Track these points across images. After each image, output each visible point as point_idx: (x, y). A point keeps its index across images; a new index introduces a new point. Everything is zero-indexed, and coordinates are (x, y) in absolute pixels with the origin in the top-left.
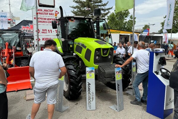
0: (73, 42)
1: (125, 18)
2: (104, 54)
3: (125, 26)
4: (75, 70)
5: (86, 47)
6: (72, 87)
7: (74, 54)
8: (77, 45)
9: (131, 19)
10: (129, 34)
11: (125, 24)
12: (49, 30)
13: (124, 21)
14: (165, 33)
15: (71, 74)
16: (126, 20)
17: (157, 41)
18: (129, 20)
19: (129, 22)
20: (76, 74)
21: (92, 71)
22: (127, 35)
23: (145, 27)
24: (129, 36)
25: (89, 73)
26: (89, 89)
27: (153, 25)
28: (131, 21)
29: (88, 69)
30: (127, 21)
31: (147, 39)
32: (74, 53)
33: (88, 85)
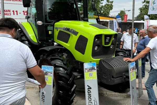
0: (52, 27)
1: (101, 2)
2: (106, 43)
3: (101, 11)
4: (66, 67)
5: (78, 33)
6: (62, 93)
7: (55, 44)
8: (60, 31)
9: (107, 3)
10: (108, 20)
11: (101, 8)
12: (13, 11)
13: (100, 5)
14: (147, 19)
15: (60, 74)
16: (102, 3)
17: (138, 29)
18: (106, 4)
19: (105, 6)
20: (67, 73)
21: (93, 69)
22: (106, 21)
23: (120, 13)
24: (108, 22)
25: (88, 71)
26: (90, 95)
27: (129, 11)
28: (108, 5)
29: (86, 66)
30: (103, 5)
31: (127, 26)
32: (55, 42)
33: (88, 89)
